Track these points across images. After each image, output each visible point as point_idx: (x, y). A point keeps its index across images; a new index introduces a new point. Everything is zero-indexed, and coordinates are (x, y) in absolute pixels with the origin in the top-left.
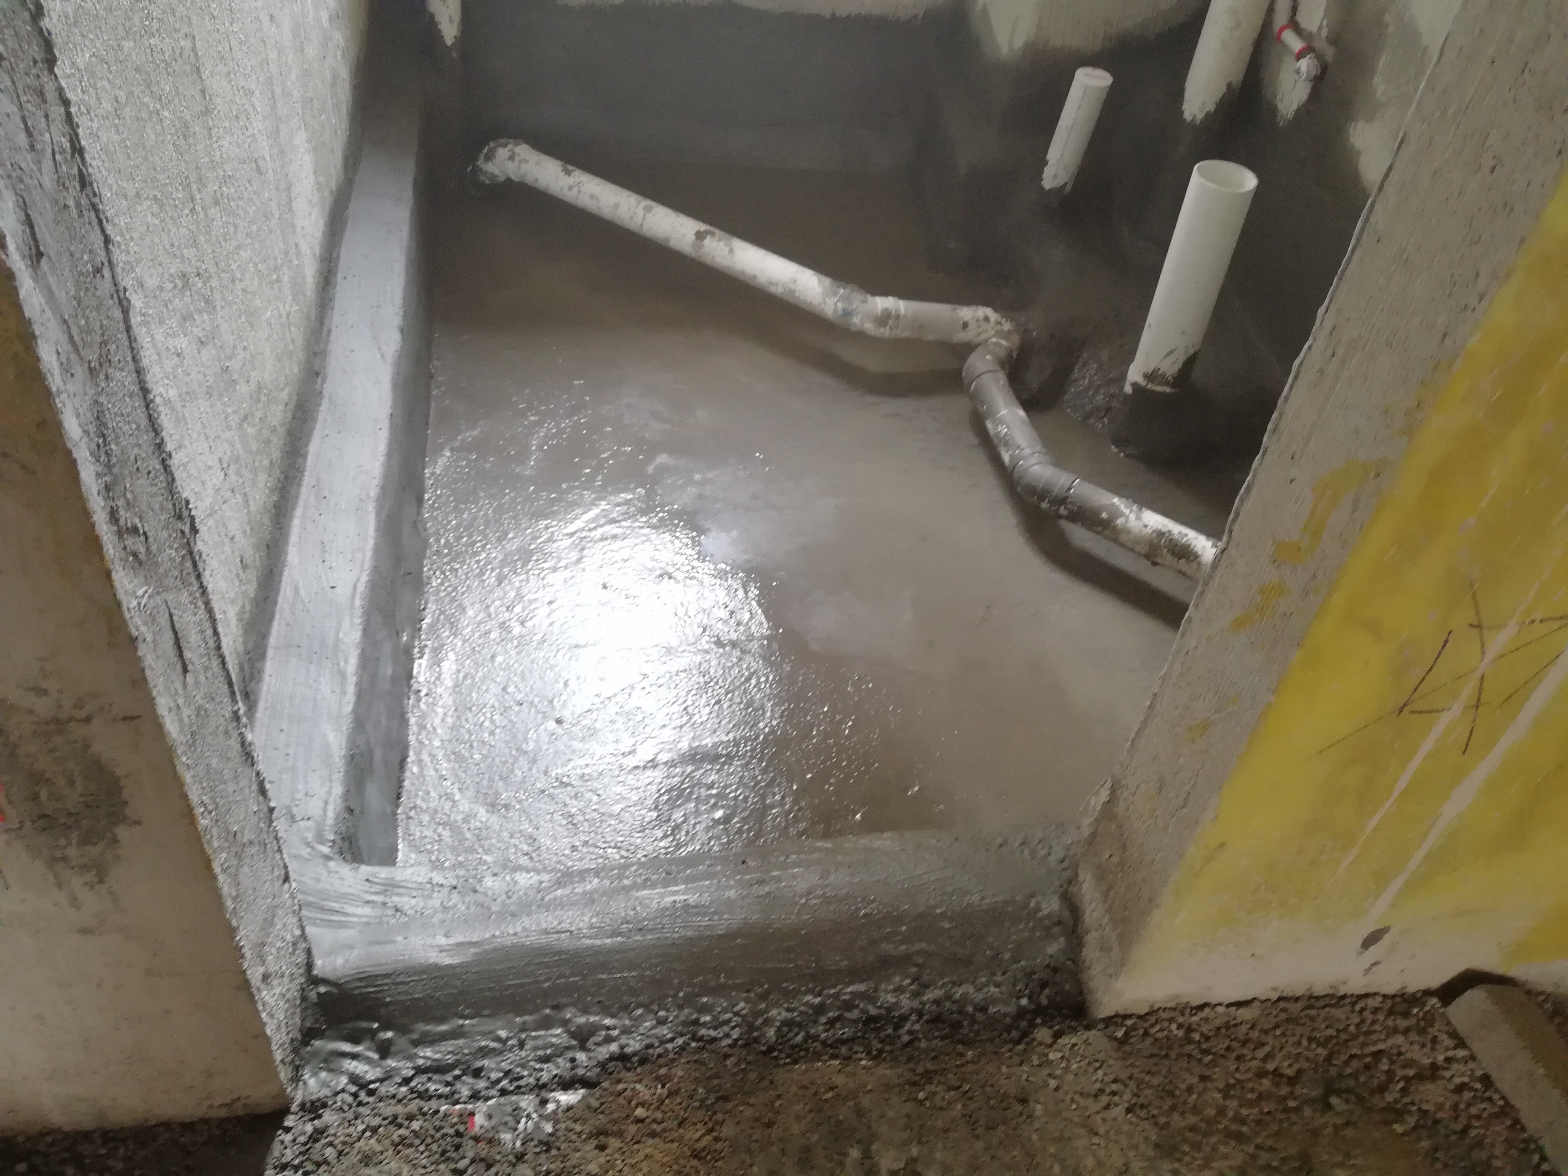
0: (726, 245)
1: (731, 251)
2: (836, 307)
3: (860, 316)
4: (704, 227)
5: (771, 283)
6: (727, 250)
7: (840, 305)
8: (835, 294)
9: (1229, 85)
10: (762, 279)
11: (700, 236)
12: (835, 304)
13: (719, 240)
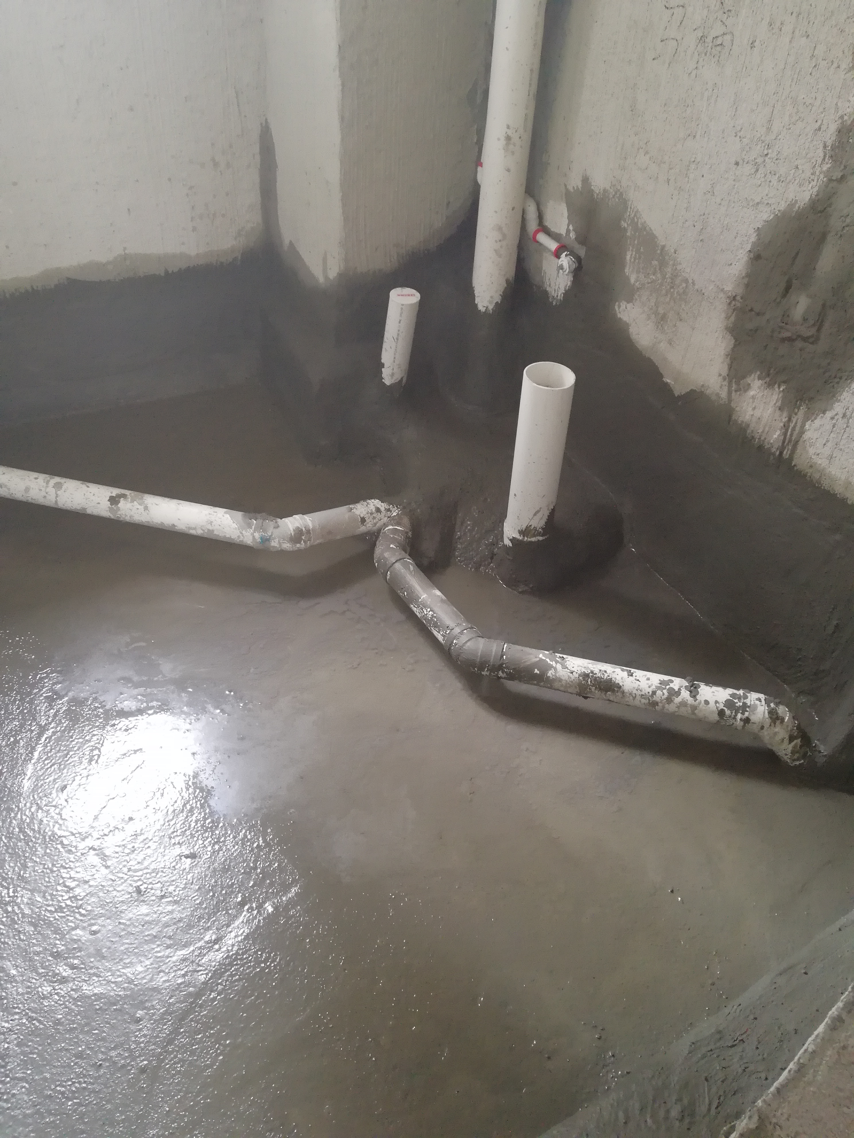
0: (140, 504)
1: (146, 508)
2: (254, 537)
3: (277, 540)
4: (115, 491)
5: (190, 528)
6: (142, 508)
7: (257, 535)
8: (250, 526)
9: (507, 281)
10: (181, 526)
11: (114, 500)
12: (252, 534)
13: (132, 501)
